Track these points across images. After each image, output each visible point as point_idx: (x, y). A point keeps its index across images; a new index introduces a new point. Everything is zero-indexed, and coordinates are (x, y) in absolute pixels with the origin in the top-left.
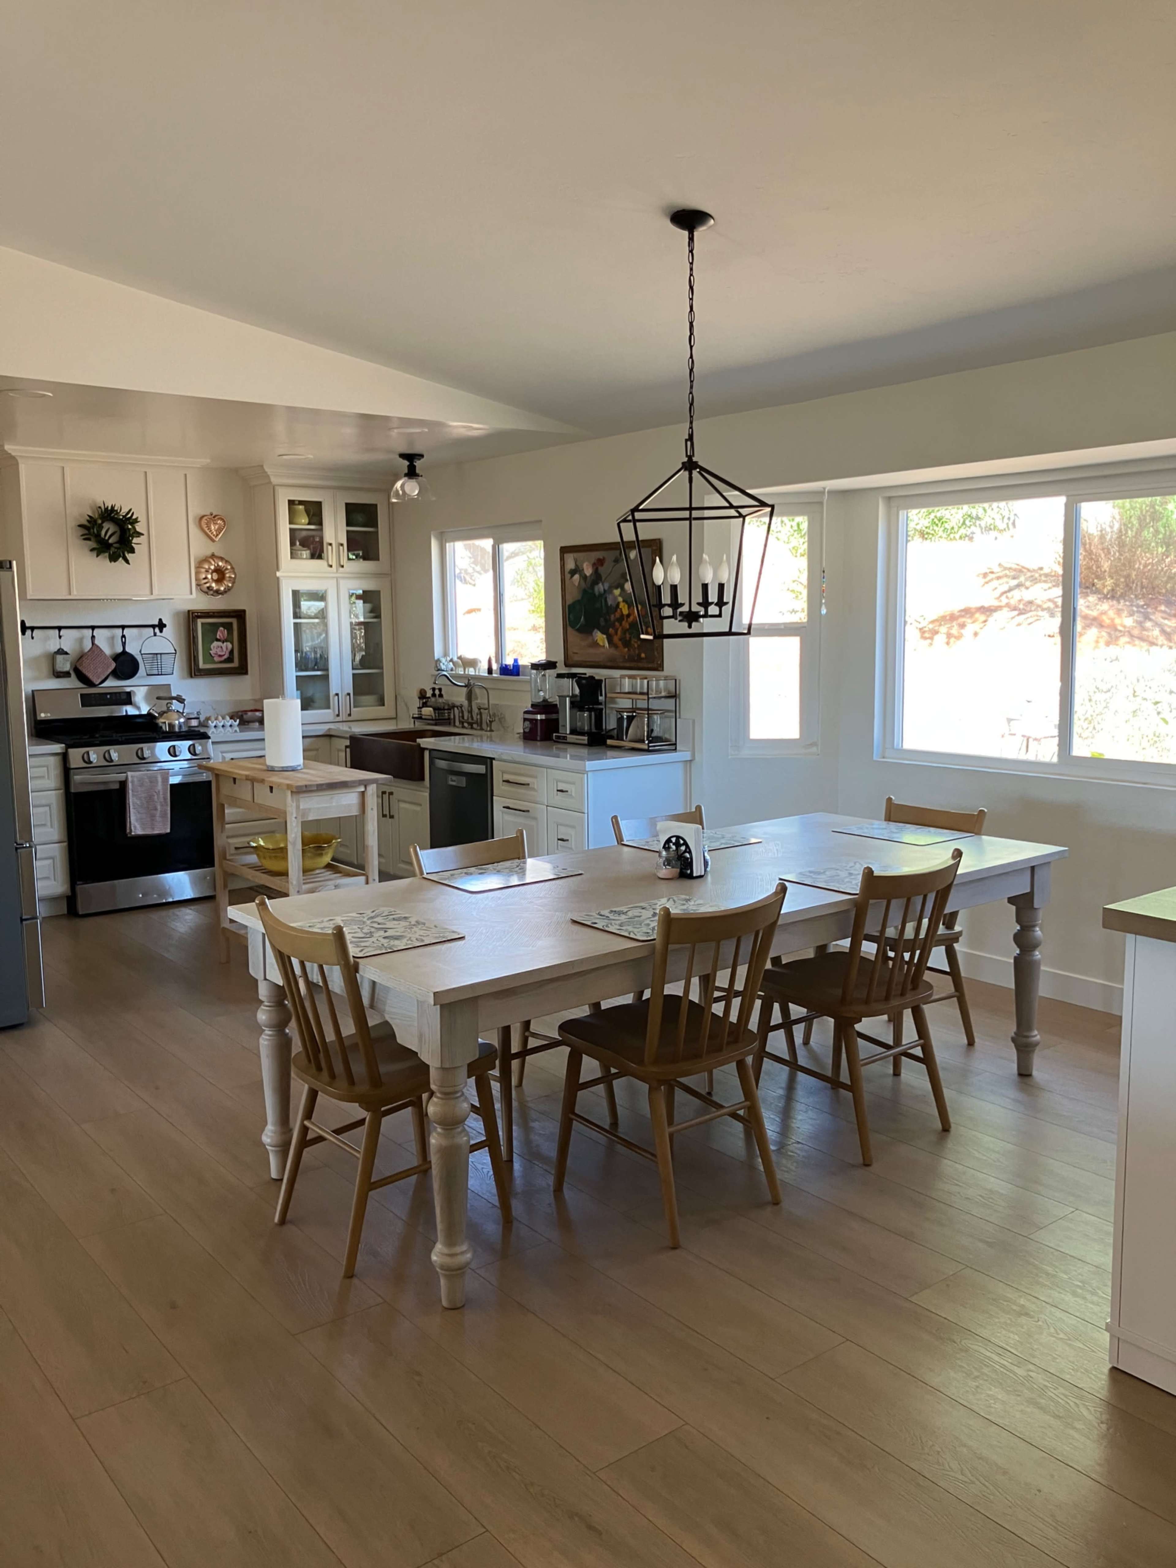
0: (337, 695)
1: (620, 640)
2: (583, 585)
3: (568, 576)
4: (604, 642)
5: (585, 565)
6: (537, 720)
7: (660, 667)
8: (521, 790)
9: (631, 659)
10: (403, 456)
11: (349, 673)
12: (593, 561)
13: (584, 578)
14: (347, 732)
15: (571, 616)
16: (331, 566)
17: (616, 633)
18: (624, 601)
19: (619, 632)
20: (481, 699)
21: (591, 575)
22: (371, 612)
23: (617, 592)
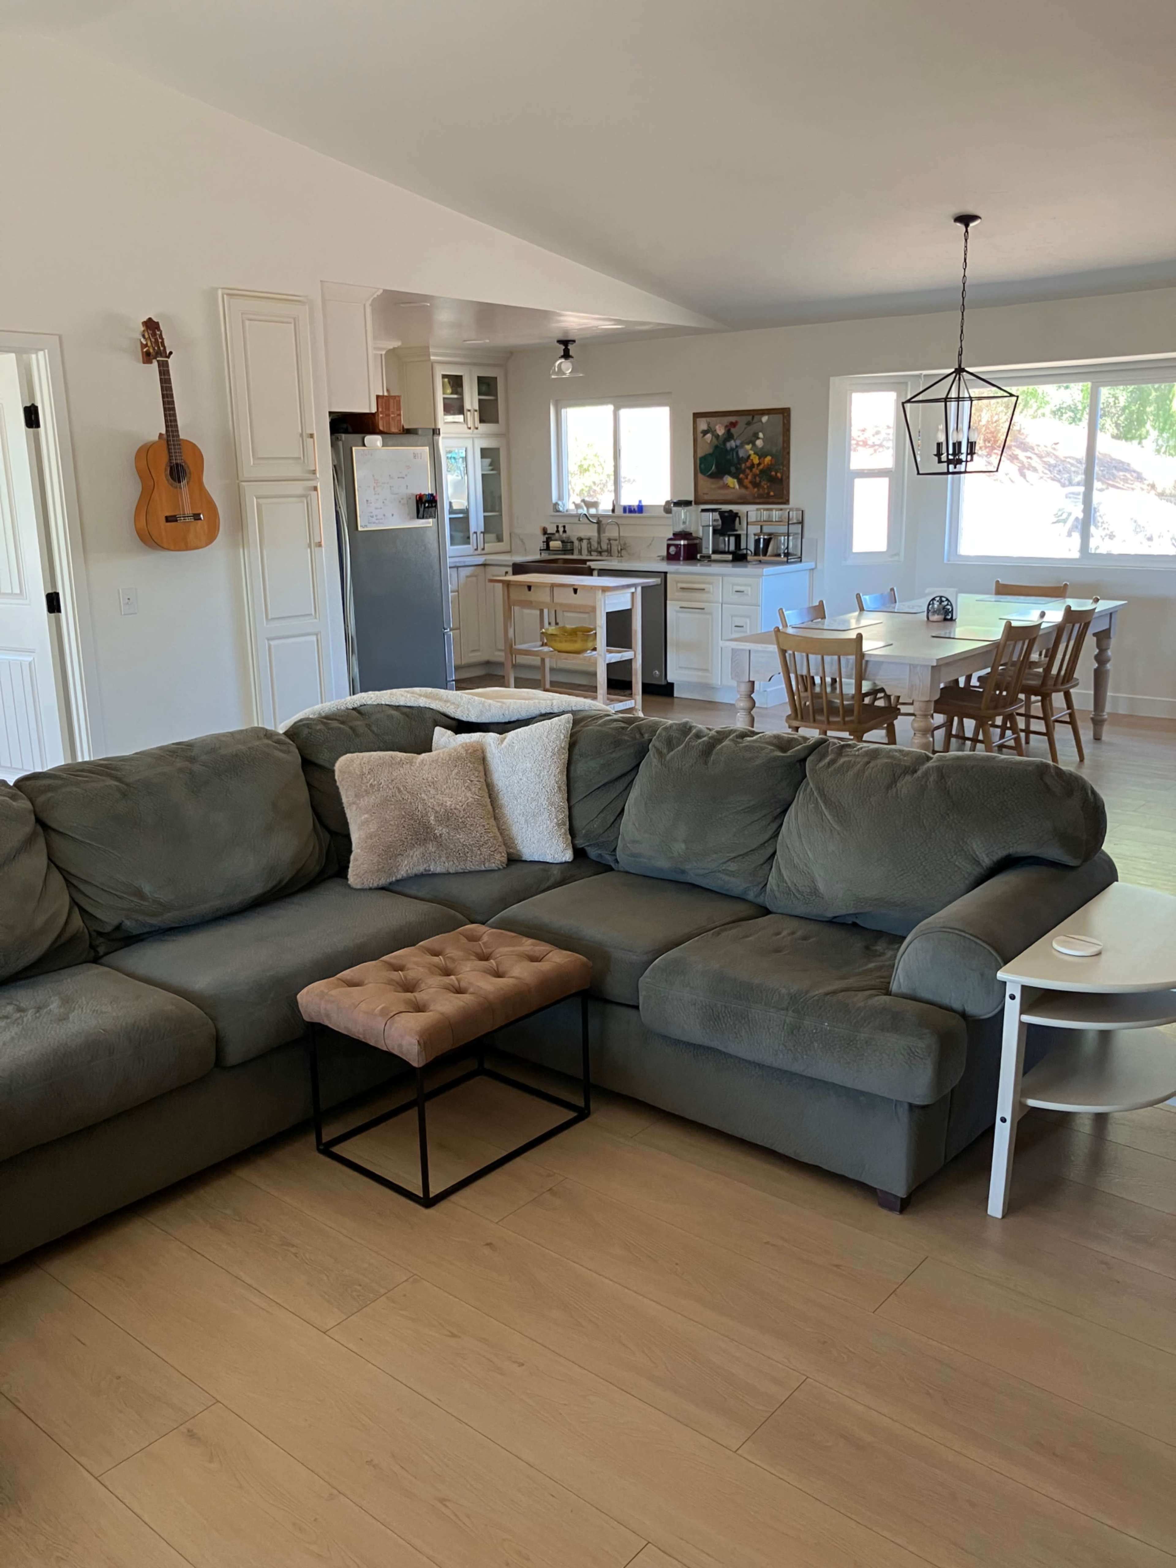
0: (475, 533)
1: (751, 482)
2: (715, 442)
3: (700, 435)
4: (734, 484)
5: (717, 427)
6: (680, 545)
7: (787, 502)
8: (697, 595)
9: (760, 496)
10: (560, 342)
11: (481, 514)
12: (726, 424)
13: (717, 437)
14: (510, 561)
15: (702, 466)
16: (470, 428)
17: (747, 478)
18: (755, 453)
19: (749, 477)
20: (611, 532)
21: (724, 434)
22: (491, 465)
23: (748, 447)
